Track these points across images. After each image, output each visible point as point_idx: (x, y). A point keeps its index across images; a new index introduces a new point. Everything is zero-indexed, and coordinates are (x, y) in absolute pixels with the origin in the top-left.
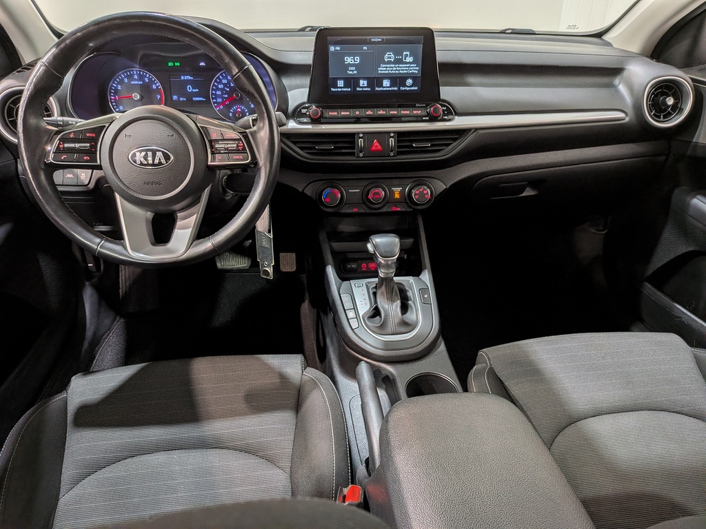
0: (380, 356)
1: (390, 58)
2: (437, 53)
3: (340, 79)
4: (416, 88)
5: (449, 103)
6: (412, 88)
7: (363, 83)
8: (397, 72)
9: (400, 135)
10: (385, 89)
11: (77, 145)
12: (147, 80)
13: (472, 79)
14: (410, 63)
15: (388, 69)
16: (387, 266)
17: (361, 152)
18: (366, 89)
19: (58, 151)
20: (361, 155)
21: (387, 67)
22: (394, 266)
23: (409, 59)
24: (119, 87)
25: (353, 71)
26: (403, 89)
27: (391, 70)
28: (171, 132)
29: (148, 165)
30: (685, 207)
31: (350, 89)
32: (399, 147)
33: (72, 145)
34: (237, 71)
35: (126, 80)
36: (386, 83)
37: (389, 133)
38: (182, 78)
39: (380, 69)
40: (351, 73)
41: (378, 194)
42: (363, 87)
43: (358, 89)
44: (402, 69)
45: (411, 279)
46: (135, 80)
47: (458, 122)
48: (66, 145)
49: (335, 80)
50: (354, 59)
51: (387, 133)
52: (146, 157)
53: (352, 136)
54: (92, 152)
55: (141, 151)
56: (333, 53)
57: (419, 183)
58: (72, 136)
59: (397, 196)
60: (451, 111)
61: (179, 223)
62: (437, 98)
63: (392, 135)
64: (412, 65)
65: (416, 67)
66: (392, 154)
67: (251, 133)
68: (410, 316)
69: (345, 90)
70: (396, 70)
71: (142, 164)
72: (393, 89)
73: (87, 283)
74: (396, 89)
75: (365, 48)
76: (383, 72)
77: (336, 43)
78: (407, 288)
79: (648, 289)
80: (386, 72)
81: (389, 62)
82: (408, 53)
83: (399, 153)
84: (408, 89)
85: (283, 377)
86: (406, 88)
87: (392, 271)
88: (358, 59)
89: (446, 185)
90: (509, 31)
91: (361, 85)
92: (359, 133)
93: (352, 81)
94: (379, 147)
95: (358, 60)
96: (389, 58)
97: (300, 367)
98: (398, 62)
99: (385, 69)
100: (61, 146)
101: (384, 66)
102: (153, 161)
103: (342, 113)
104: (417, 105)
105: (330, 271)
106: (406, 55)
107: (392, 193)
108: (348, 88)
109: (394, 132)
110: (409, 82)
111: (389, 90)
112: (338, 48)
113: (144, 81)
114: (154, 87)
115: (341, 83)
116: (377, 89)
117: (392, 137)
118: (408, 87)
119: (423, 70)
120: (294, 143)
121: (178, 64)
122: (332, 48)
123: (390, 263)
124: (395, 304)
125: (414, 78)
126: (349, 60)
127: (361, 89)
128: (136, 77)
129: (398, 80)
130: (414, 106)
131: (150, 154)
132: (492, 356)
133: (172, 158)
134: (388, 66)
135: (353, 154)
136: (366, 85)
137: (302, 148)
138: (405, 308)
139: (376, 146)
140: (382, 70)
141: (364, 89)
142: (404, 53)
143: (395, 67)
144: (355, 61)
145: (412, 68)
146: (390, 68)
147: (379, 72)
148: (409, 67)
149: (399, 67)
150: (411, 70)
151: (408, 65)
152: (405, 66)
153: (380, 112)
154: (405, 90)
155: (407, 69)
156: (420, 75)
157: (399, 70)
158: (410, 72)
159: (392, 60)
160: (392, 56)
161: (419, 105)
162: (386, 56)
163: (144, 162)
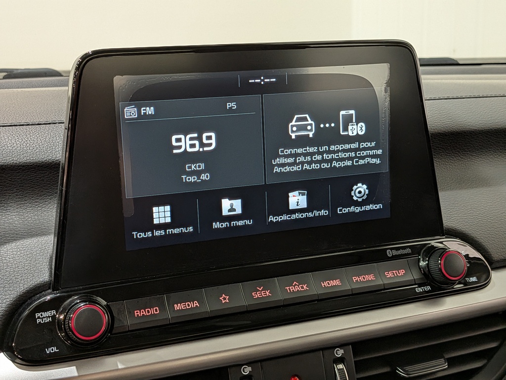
1: (304, 128)
2: (427, 104)
4: (379, 206)
6: (368, 208)
7: (230, 206)
8: (325, 166)
10: (294, 217)
14: (358, 138)
15: (302, 159)
18: (240, 223)
21: (296, 155)
23: (357, 129)
25: (198, 173)
26: (346, 210)
27: (310, 163)
31: (191, 229)
36: (297, 200)
39: (278, 161)
40: (192, 179)
42: (230, 219)
43: (216, 225)
49: (146, 205)
50: (199, 138)
56: (132, 122)
63: (340, 353)
64: (363, 145)
65: (376, 147)
69: (176, 231)
70: (323, 161)
72: (317, 213)
74: (325, 213)
75: (232, 105)
76: (288, 169)
77: (139, 97)
80: (295, 168)
81: (303, 141)
82: (352, 112)
84: (358, 210)
86: (352, 209)
88: (211, 140)
93: (196, 205)
95: (213, 141)
96: (300, 128)
98: (327, 138)
99: (290, 160)
101: (288, 152)
103: (178, 307)
104: (389, 253)
106: (348, 120)
108: (186, 227)
109: (343, 345)
110: (360, 189)
111: (307, 219)
112: (150, 111)
116: (272, 219)
117: (341, 360)
118: (357, 204)
119: (395, 155)
125: (369, 176)
126: (184, 143)
127: (226, 224)
129: (328, 188)
130: (381, 257)
134: (299, 151)
136: (239, 211)
141: (234, 223)
142: (342, 113)
143: (319, 153)
144: (202, 145)
145: (365, 153)
146: (305, 155)
147: (277, 170)
148: (355, 150)
149: (329, 152)
150: (363, 158)
151: (353, 146)
152: (347, 146)
153: (292, 289)
154: (349, 213)
155: (353, 154)
156: (386, 169)
157: (331, 161)
158: (361, 162)
159: (311, 135)
160: (310, 122)
161: (395, 253)
162: (293, 123)
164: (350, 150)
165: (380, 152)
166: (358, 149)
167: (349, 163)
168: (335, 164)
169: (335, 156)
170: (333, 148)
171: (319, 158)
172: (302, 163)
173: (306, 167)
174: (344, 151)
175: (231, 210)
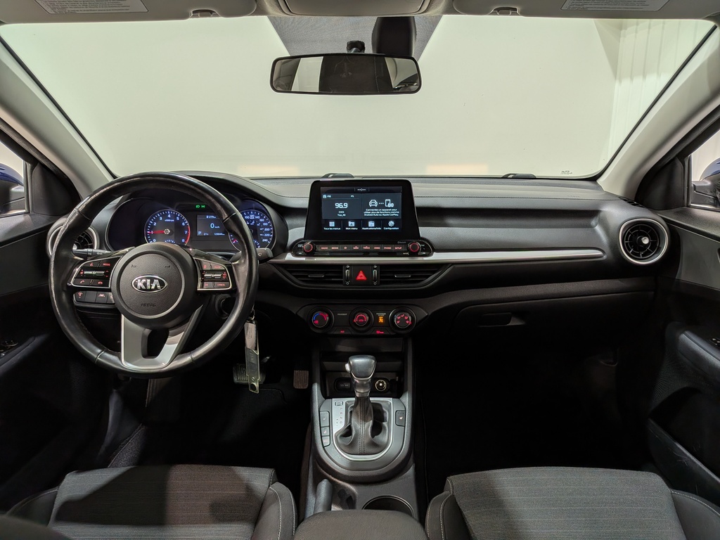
0: (345, 476)
2: (415, 198)
3: (332, 220)
4: (398, 229)
5: (428, 241)
6: (394, 229)
7: (351, 224)
9: (383, 268)
10: (370, 229)
11: (94, 273)
12: (178, 218)
13: (451, 221)
14: (391, 208)
16: (362, 386)
17: (347, 281)
18: (354, 229)
19: (79, 277)
20: (348, 283)
22: (368, 385)
23: (390, 205)
24: (155, 224)
25: (342, 214)
26: (386, 229)
27: (375, 214)
28: (169, 264)
29: (146, 290)
30: (675, 341)
32: (381, 277)
33: (90, 273)
34: (227, 216)
35: (161, 218)
36: (371, 224)
37: (373, 265)
38: (207, 217)
41: (362, 318)
42: (351, 227)
43: (347, 229)
44: (384, 213)
45: (390, 400)
46: (169, 218)
47: (437, 257)
48: (85, 273)
49: (328, 221)
51: (371, 266)
52: (145, 284)
53: (339, 268)
54: (105, 279)
55: (142, 279)
56: (325, 199)
57: (401, 309)
58: (91, 265)
59: (381, 320)
60: (429, 248)
61: (169, 339)
62: (417, 236)
63: (375, 267)
64: (393, 210)
66: (375, 283)
67: (235, 265)
68: (382, 438)
69: (336, 229)
70: (380, 214)
71: (141, 289)
72: (377, 228)
73: (115, 390)
74: (380, 229)
75: (352, 196)
76: (368, 215)
77: (327, 193)
78: (384, 409)
79: (653, 425)
80: (371, 215)
81: (373, 207)
82: (389, 200)
83: (382, 283)
84: (390, 229)
85: (249, 490)
87: (367, 391)
88: (346, 205)
89: (427, 313)
90: (511, 176)
91: (349, 225)
92: (346, 265)
93: (342, 223)
94: (364, 278)
97: (267, 481)
98: (380, 207)
99: (369, 213)
100: (82, 273)
101: (369, 210)
102: (151, 286)
103: (332, 248)
104: (398, 242)
105: (316, 389)
106: (388, 202)
107: (377, 318)
108: (338, 228)
109: (377, 265)
110: (391, 223)
111: (374, 230)
112: (330, 196)
113: (175, 219)
114: (183, 224)
115: (332, 224)
116: (363, 228)
117: (375, 269)
118: (390, 227)
119: (403, 213)
120: (291, 272)
121: (204, 206)
122: (325, 196)
123: (365, 383)
124: (367, 424)
125: (393, 219)
126: (339, 205)
127: (349, 229)
128: (169, 216)
129: (381, 221)
130: (396, 244)
131: (149, 281)
132: (456, 483)
133: (166, 284)
134: (372, 210)
135: (341, 282)
136: (354, 225)
137: (296, 277)
138: (377, 428)
139: (361, 277)
140: (367, 213)
141: (352, 229)
142: (386, 200)
144: (344, 206)
145: (393, 212)
146: (374, 211)
147: (365, 215)
149: (382, 211)
150: (393, 214)
151: (389, 210)
152: (387, 210)
153: (365, 248)
154: (388, 229)
155: (389, 212)
156: (400, 218)
159: (376, 206)
160: (376, 202)
161: (400, 242)
162: (371, 202)
163: (144, 287)
165: (398, 212)
166: (391, 211)
167: (388, 215)
168: (383, 215)
171: (378, 212)
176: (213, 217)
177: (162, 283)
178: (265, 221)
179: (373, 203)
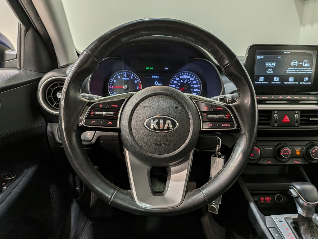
1: (295, 64)
3: (262, 76)
4: (310, 83)
6: (307, 83)
8: (299, 72)
9: (302, 112)
10: (290, 83)
11: (104, 113)
12: (132, 77)
14: (307, 67)
15: (293, 70)
16: (309, 209)
17: (276, 123)
18: (278, 83)
19: (89, 117)
20: (276, 125)
21: (292, 69)
22: (314, 208)
23: (308, 65)
24: (115, 81)
25: (270, 71)
26: (302, 83)
27: (295, 72)
29: (159, 130)
31: (267, 83)
32: (301, 120)
33: (101, 113)
35: (119, 77)
36: (291, 79)
37: (295, 110)
38: (153, 77)
39: (288, 70)
40: (269, 72)
41: (287, 151)
42: (276, 82)
44: (302, 71)
46: (125, 77)
48: (96, 113)
49: (258, 77)
50: (272, 64)
51: (293, 111)
52: (158, 124)
53: (269, 112)
54: (114, 119)
55: (154, 119)
56: (258, 59)
57: (313, 144)
59: (298, 153)
63: (297, 112)
64: (308, 69)
65: (312, 70)
66: (296, 124)
69: (264, 83)
70: (298, 71)
71: (154, 129)
72: (295, 83)
74: (297, 83)
75: (279, 57)
76: (290, 72)
77: (261, 54)
80: (291, 72)
81: (294, 66)
82: (307, 61)
83: (301, 124)
84: (305, 83)
86: (303, 83)
91: (275, 80)
92: (274, 110)
93: (269, 78)
94: (289, 120)
95: (275, 65)
98: (300, 66)
99: (291, 70)
100: (92, 113)
101: (290, 68)
102: (164, 127)
103: (263, 97)
104: (311, 94)
106: (305, 63)
107: (295, 151)
108: (266, 82)
109: (298, 110)
110: (306, 79)
111: (293, 84)
112: (263, 57)
113: (130, 78)
114: (136, 81)
115: (261, 79)
116: (285, 83)
117: (297, 114)
118: (305, 82)
119: (316, 72)
121: (152, 68)
122: (258, 57)
123: (311, 206)
125: (309, 76)
126: (268, 64)
127: (274, 83)
128: (125, 76)
129: (299, 77)
130: (309, 94)
131: (161, 121)
133: (178, 124)
134: (293, 69)
135: (270, 124)
136: (278, 80)
139: (286, 120)
140: (289, 71)
141: (276, 83)
142: (304, 61)
143: (298, 69)
144: (272, 65)
145: (308, 71)
146: (294, 70)
147: (287, 72)
148: (306, 70)
149: (300, 69)
150: (308, 72)
151: (306, 69)
152: (304, 69)
153: (288, 98)
154: (303, 84)
155: (305, 71)
156: (313, 75)
157: (300, 72)
158: (307, 73)
159: (296, 65)
160: (296, 62)
161: (312, 94)
162: (293, 62)
163: (157, 127)
164: (305, 70)
165: (312, 71)
166: (307, 70)
167: (304, 73)
168: (301, 72)
169: (301, 71)
170: (301, 69)
171: (297, 70)
172: (293, 71)
173: (294, 72)
174: (303, 70)
175: (276, 80)
176: (157, 77)
177: (174, 124)
178: (195, 80)
179: (295, 63)
